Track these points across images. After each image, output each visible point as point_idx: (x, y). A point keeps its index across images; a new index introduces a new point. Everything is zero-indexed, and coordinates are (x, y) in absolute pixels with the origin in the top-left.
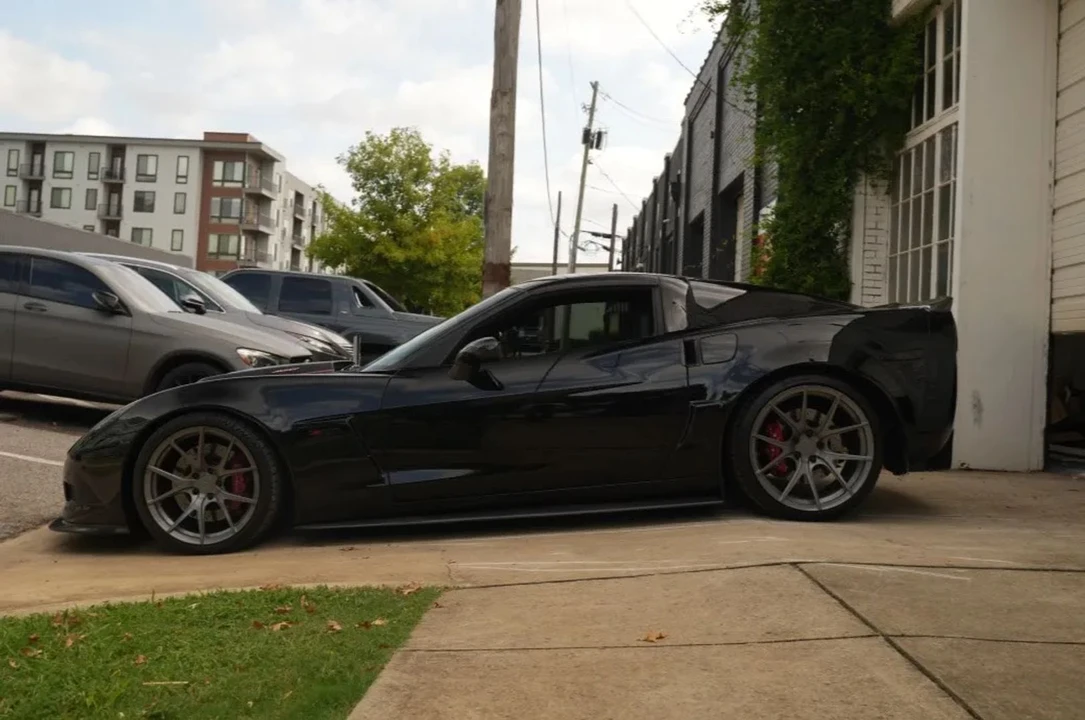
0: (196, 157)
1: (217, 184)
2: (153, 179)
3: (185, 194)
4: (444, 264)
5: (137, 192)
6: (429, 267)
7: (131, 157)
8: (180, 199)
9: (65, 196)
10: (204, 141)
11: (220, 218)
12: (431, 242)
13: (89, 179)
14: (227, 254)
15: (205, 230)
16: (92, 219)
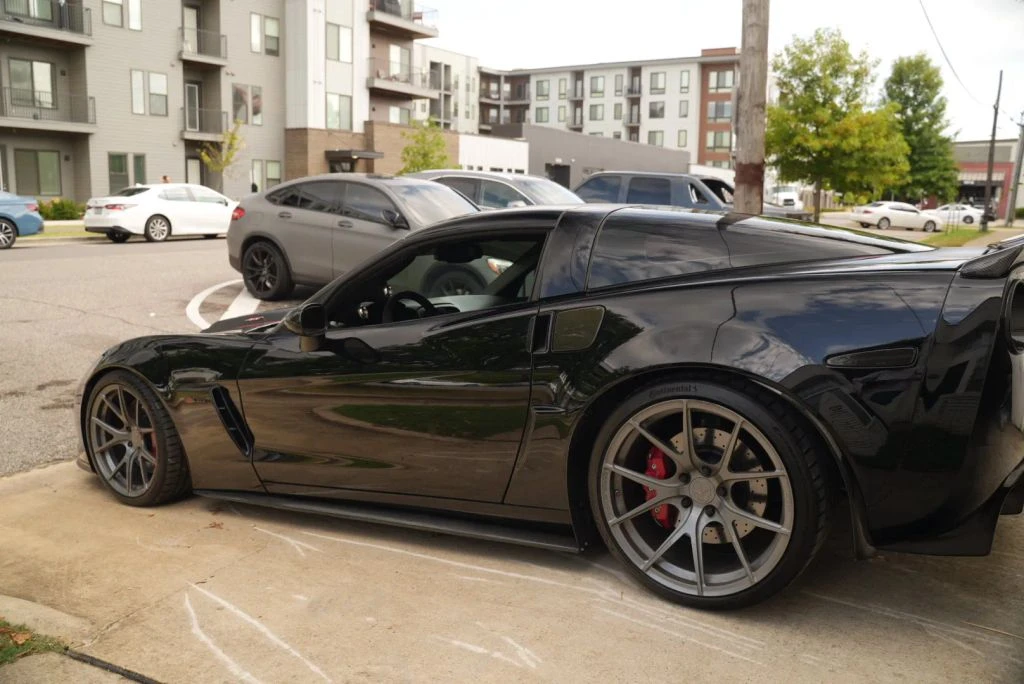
0: (695, 71)
1: (712, 91)
2: (662, 91)
3: (687, 101)
4: (858, 150)
5: (651, 104)
6: (844, 154)
7: (646, 75)
8: (684, 104)
9: (600, 109)
10: (703, 56)
11: (715, 118)
12: (847, 130)
13: (616, 95)
14: (721, 147)
15: (704, 127)
16: (620, 127)
